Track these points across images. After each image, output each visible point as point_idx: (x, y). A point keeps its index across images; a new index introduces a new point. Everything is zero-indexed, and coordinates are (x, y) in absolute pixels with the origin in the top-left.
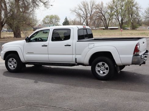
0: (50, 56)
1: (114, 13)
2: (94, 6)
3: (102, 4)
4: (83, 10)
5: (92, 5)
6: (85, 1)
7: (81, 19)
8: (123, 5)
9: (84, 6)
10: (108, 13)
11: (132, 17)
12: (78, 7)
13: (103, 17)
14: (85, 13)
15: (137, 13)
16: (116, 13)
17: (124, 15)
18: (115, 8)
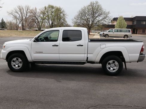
0: (61, 55)
1: (46, 17)
2: (29, 11)
3: (36, 9)
4: (19, 13)
5: (26, 10)
6: (21, 6)
7: (18, 20)
8: (53, 12)
9: (20, 10)
10: (41, 17)
11: (60, 21)
12: (15, 11)
13: (37, 20)
14: (21, 16)
15: (64, 18)
16: (47, 18)
17: (54, 20)
18: (47, 14)
